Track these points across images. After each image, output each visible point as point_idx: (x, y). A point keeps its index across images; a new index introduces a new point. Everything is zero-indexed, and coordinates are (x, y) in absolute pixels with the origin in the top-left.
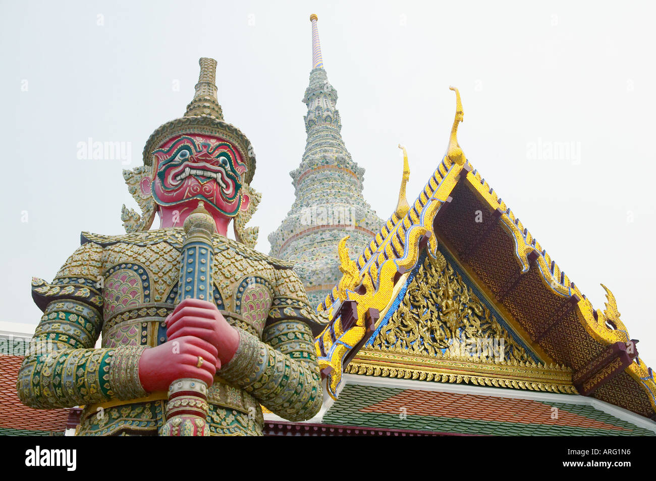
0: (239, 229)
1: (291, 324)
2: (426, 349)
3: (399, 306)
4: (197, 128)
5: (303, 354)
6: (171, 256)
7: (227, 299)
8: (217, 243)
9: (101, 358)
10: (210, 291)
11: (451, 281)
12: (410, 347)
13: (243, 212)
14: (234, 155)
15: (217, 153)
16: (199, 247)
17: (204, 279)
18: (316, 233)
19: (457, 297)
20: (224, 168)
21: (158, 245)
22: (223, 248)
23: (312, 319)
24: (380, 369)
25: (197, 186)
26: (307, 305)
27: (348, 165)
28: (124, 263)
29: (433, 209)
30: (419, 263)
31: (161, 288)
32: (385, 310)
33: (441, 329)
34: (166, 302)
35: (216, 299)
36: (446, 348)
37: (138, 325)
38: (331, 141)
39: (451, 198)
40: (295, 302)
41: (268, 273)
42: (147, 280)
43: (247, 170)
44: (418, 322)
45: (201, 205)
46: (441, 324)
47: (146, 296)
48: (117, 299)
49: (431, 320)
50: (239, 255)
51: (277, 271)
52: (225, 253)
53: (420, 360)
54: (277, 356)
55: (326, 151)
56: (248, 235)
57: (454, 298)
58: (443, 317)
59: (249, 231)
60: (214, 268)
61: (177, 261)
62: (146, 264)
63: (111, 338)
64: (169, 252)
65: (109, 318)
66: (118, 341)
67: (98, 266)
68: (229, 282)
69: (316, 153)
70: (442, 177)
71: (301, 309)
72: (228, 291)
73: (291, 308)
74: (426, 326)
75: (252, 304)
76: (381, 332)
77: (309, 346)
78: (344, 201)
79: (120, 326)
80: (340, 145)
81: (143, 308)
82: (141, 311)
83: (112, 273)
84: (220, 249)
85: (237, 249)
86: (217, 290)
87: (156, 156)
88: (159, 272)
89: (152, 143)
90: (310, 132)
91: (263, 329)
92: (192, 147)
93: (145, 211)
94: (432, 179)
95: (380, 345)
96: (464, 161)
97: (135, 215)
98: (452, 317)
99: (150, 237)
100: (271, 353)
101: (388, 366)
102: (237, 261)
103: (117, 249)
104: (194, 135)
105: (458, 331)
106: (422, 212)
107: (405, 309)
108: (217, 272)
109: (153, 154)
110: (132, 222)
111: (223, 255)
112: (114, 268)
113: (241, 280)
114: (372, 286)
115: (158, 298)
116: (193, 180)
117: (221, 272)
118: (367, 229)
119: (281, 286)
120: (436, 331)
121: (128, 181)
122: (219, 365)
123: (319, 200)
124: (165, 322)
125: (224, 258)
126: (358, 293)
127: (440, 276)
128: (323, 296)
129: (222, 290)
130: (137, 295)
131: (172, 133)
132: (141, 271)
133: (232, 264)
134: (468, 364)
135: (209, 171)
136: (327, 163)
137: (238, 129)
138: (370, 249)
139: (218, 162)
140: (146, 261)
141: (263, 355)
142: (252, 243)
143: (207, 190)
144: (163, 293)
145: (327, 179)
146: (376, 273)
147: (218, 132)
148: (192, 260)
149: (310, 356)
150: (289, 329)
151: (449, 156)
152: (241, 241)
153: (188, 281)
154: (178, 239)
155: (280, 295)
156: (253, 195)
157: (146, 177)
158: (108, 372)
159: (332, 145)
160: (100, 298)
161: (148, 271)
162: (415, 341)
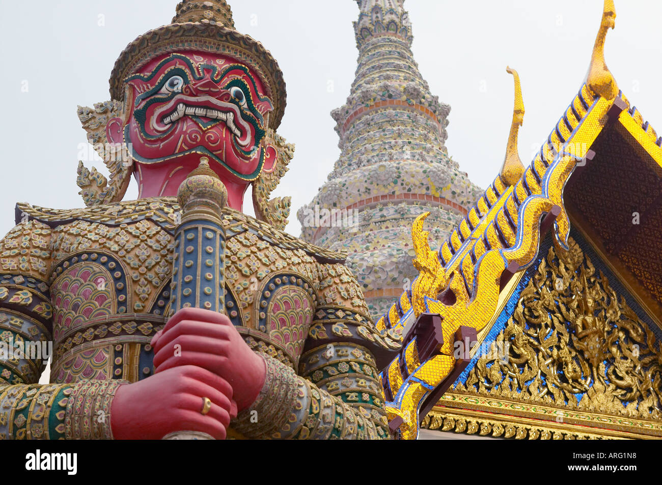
0: (260, 201)
1: (344, 349)
2: (549, 393)
3: (506, 324)
4: (195, 41)
5: (362, 396)
6: (158, 241)
7: (245, 308)
8: (229, 222)
9: (52, 399)
10: (220, 296)
11: (592, 285)
12: (524, 389)
13: (266, 173)
14: (254, 83)
15: (227, 81)
16: (203, 228)
17: (211, 277)
18: (372, 207)
19: (600, 311)
20: (237, 104)
21: (138, 225)
22: (238, 230)
23: (376, 341)
24: (477, 423)
25: (196, 132)
26: (367, 319)
27: (423, 100)
28: (85, 253)
29: (563, 171)
30: (540, 256)
31: (144, 291)
32: (484, 329)
33: (575, 363)
34: (152, 312)
35: (229, 309)
36: (582, 392)
37: (108, 348)
38: (397, 62)
39: (594, 153)
40: (349, 315)
41: (307, 269)
42: (122, 278)
43: (272, 109)
44: (537, 351)
45: (205, 162)
46: (574, 354)
47: (120, 304)
48: (76, 307)
49: (559, 348)
50: (263, 240)
51: (321, 266)
52: (241, 237)
53: (540, 411)
54: (324, 398)
55: (388, 78)
56: (275, 210)
57: (596, 313)
58: (578, 343)
59: (276, 204)
60: (225, 260)
61: (168, 250)
62: (119, 254)
63: (66, 369)
64: (154, 235)
65: (63, 337)
66: (77, 373)
67: (44, 257)
68: (248, 282)
69: (373, 80)
70: (579, 118)
71: (359, 325)
72: (247, 296)
73: (342, 323)
74: (551, 356)
75: (284, 317)
76: (479, 366)
77: (372, 384)
78: (417, 157)
79: (81, 350)
80: (411, 69)
81: (115, 322)
82: (112, 327)
83: (67, 268)
84: (233, 231)
85: (259, 232)
86: (230, 295)
87: (131, 85)
88: (140, 266)
89: (124, 65)
90: (363, 47)
91: (300, 356)
92: (187, 71)
93: (115, 172)
94: (562, 124)
95: (477, 385)
96: (615, 92)
97: (98, 177)
98: (593, 344)
99: (125, 212)
100: (314, 394)
101: (489, 418)
102: (260, 250)
103: (74, 231)
104: (191, 52)
105: (602, 365)
106: (546, 175)
107: (517, 329)
108: (230, 266)
109: (127, 82)
110: (94, 188)
111: (238, 241)
112: (69, 259)
113: (267, 280)
114: (466, 291)
115: (138, 306)
116: (190, 123)
117: (237, 268)
118: (454, 201)
119: (328, 290)
120: (567, 365)
121: (87, 125)
122: (235, 411)
123: (377, 155)
124: (152, 343)
125: (240, 246)
126: (443, 302)
127: (573, 278)
128: (385, 307)
129: (238, 294)
130: (107, 301)
131: (156, 49)
132: (112, 265)
133: (252, 255)
134: (619, 419)
135: (215, 110)
136: (390, 96)
137: (259, 43)
138: (459, 233)
139: (228, 95)
140: (120, 250)
141: (301, 396)
142: (281, 223)
143: (212, 139)
144: (147, 299)
145: (391, 121)
146: (471, 271)
147: (228, 47)
148: (192, 248)
149: (374, 399)
150: (340, 356)
151: (590, 85)
152: (264, 218)
153: (186, 280)
154: (169, 215)
155: (327, 304)
156: (281, 147)
157: (114, 119)
158: (63, 421)
159: (398, 68)
160: (47, 307)
161: (122, 264)
162: (532, 379)
